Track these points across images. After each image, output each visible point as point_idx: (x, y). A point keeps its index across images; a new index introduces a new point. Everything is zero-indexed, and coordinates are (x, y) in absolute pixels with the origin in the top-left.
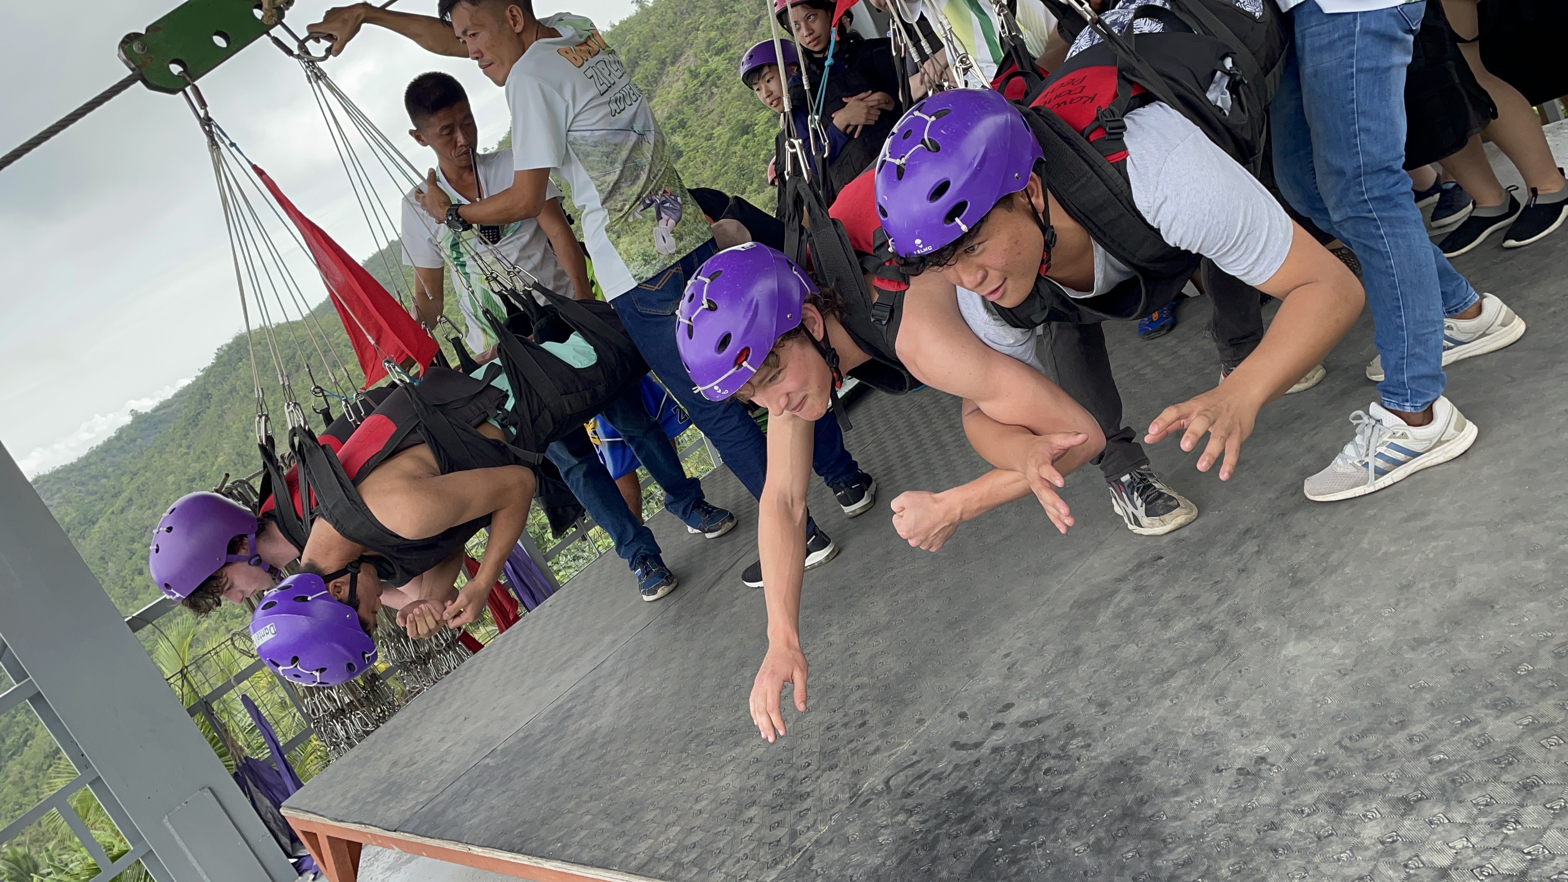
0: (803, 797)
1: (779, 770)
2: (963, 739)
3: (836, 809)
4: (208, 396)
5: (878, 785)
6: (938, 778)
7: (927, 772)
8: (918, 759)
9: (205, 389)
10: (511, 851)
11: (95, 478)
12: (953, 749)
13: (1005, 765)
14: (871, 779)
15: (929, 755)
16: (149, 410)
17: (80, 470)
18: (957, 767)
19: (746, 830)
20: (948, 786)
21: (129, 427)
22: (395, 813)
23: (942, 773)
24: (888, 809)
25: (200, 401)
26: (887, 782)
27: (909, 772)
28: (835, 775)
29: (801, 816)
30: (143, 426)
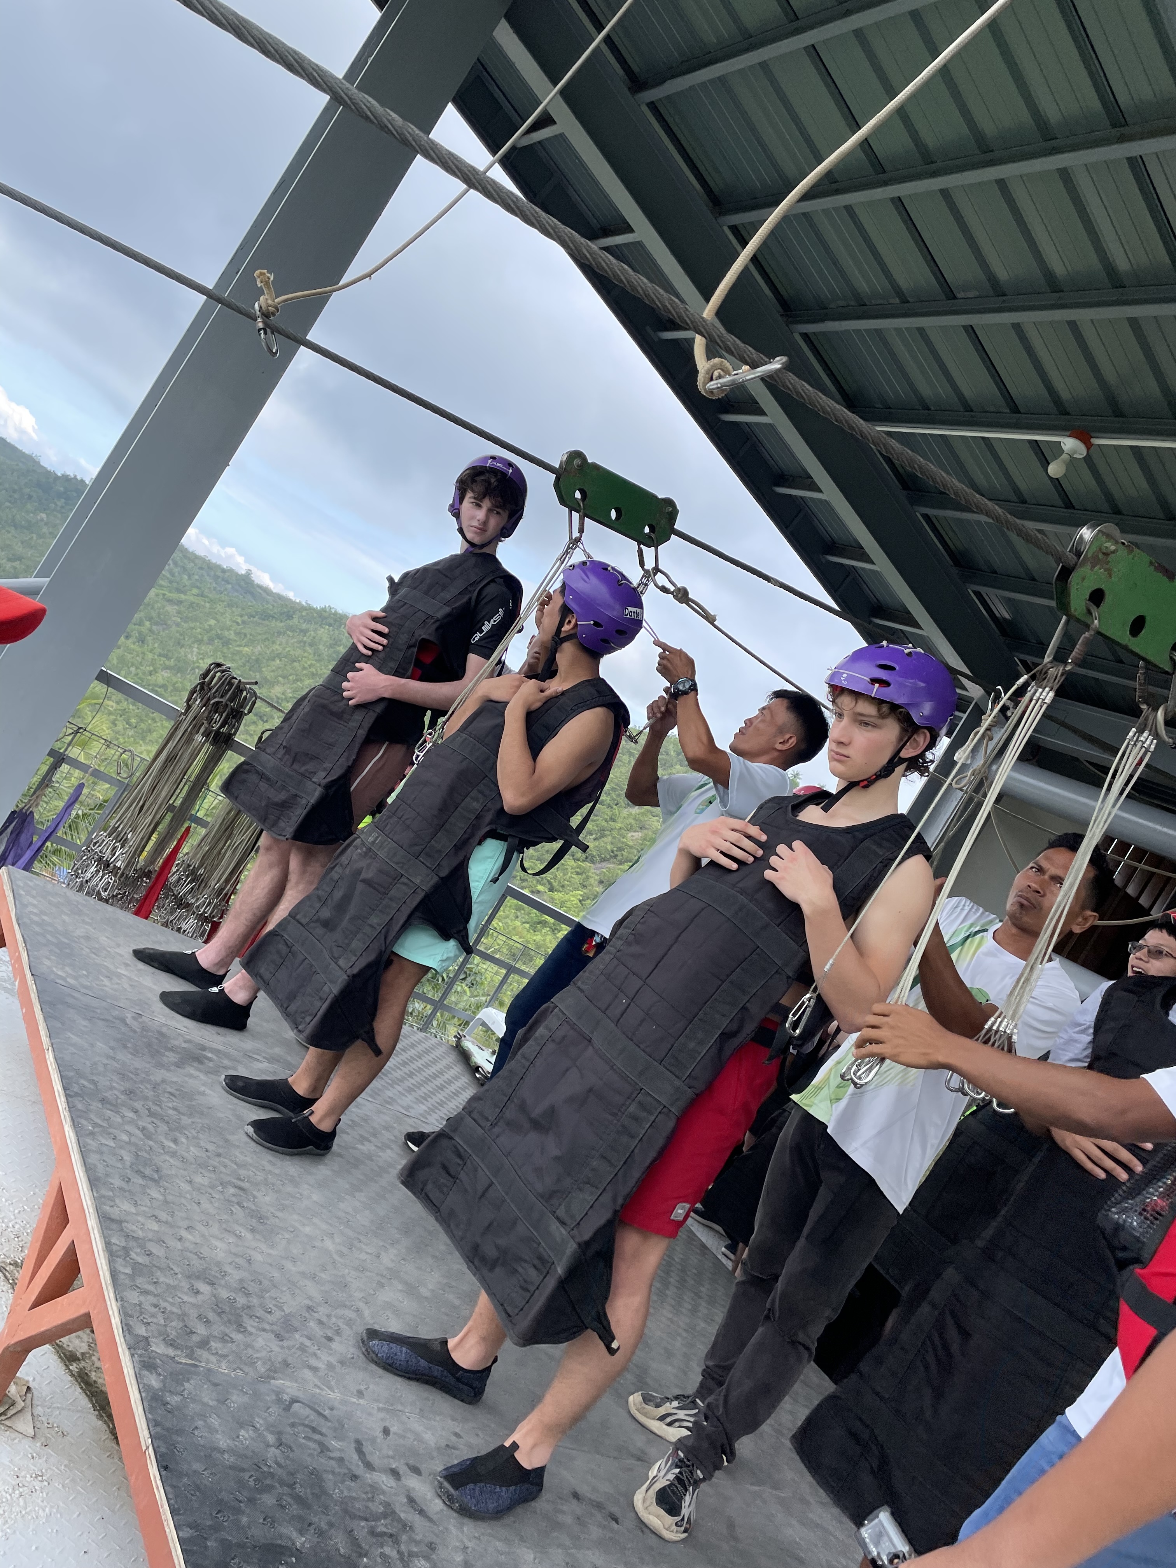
0: (241, 1328)
1: (253, 1288)
2: (367, 1448)
3: (247, 1369)
4: (290, 617)
5: (287, 1394)
6: (324, 1448)
7: (321, 1434)
8: (328, 1416)
9: (294, 612)
10: (65, 1089)
11: (184, 569)
12: (353, 1445)
13: (367, 1507)
14: (288, 1383)
15: (337, 1425)
16: (257, 581)
17: (185, 557)
18: (341, 1460)
19: (186, 1294)
20: (321, 1463)
21: (237, 575)
22: (49, 964)
23: (329, 1450)
24: (271, 1419)
25: (284, 613)
26: (294, 1401)
27: (313, 1416)
28: (275, 1345)
29: (224, 1339)
30: (242, 583)
